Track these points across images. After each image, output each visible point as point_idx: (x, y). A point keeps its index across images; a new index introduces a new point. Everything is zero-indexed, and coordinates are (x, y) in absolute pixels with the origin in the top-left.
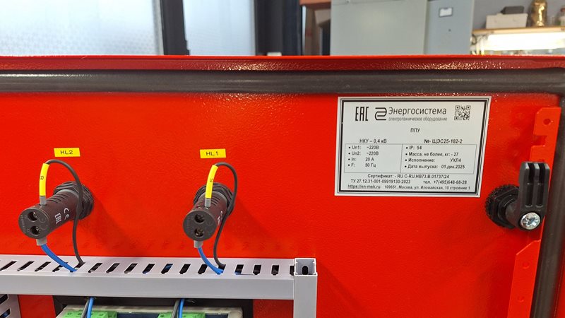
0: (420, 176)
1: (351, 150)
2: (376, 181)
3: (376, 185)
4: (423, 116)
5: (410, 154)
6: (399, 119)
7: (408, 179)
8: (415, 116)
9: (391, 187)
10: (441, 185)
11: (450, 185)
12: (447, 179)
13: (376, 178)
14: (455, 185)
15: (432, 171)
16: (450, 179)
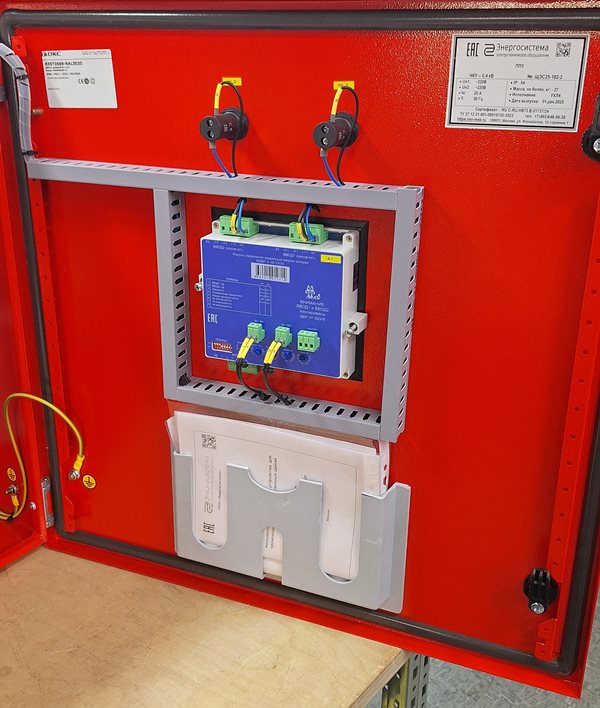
0: (522, 110)
1: (461, 84)
2: (482, 114)
3: (482, 118)
4: (527, 52)
5: (515, 89)
6: (506, 55)
7: (511, 113)
8: (520, 52)
9: (495, 120)
10: (541, 120)
11: (550, 120)
12: (547, 114)
13: (483, 112)
14: (555, 120)
15: (533, 106)
16: (550, 114)
